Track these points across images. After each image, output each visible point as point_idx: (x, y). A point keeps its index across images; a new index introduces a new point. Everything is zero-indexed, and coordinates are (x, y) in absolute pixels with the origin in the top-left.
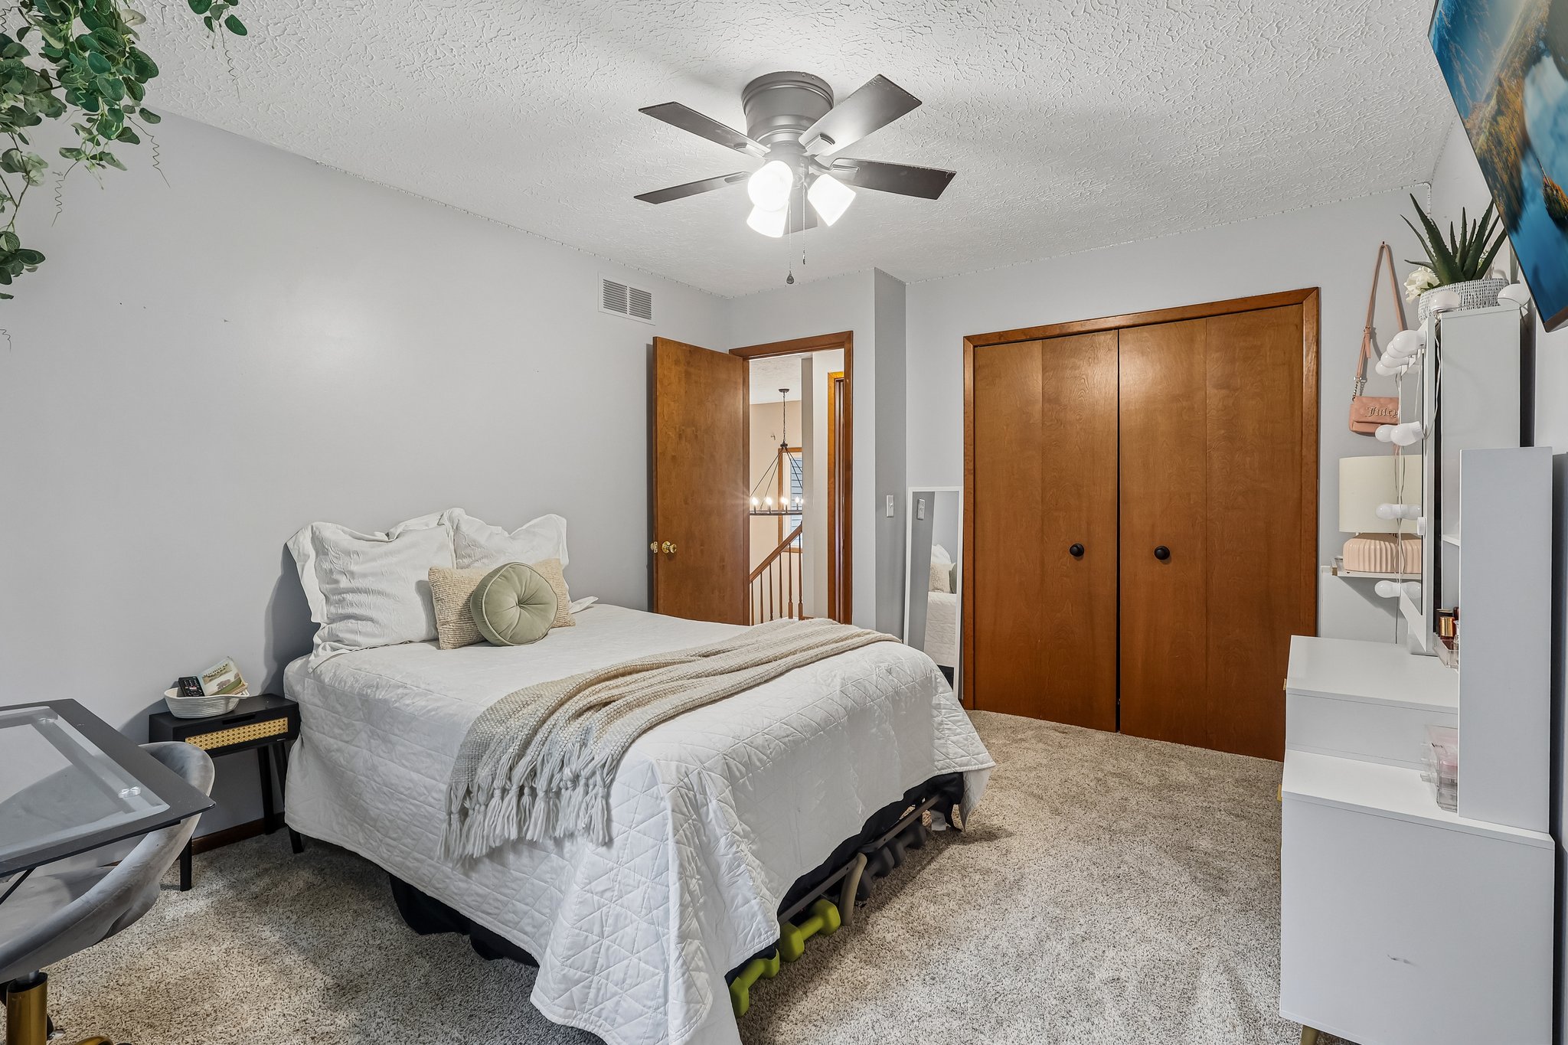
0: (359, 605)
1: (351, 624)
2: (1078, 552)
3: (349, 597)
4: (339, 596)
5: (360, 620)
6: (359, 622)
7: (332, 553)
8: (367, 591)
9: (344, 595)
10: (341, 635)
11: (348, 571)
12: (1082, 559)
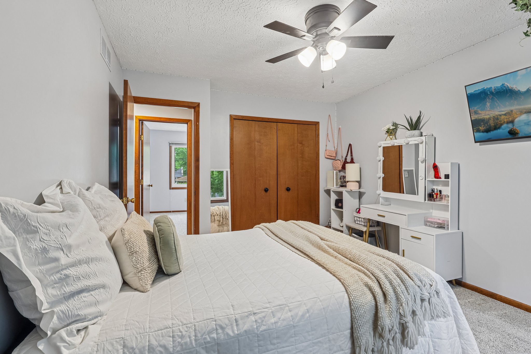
0: (87, 276)
1: (86, 297)
2: (266, 190)
3: (71, 272)
4: (58, 275)
5: (93, 290)
6: (92, 293)
7: (43, 230)
8: (87, 261)
9: (65, 272)
10: (82, 312)
11: (65, 246)
12: (267, 193)
